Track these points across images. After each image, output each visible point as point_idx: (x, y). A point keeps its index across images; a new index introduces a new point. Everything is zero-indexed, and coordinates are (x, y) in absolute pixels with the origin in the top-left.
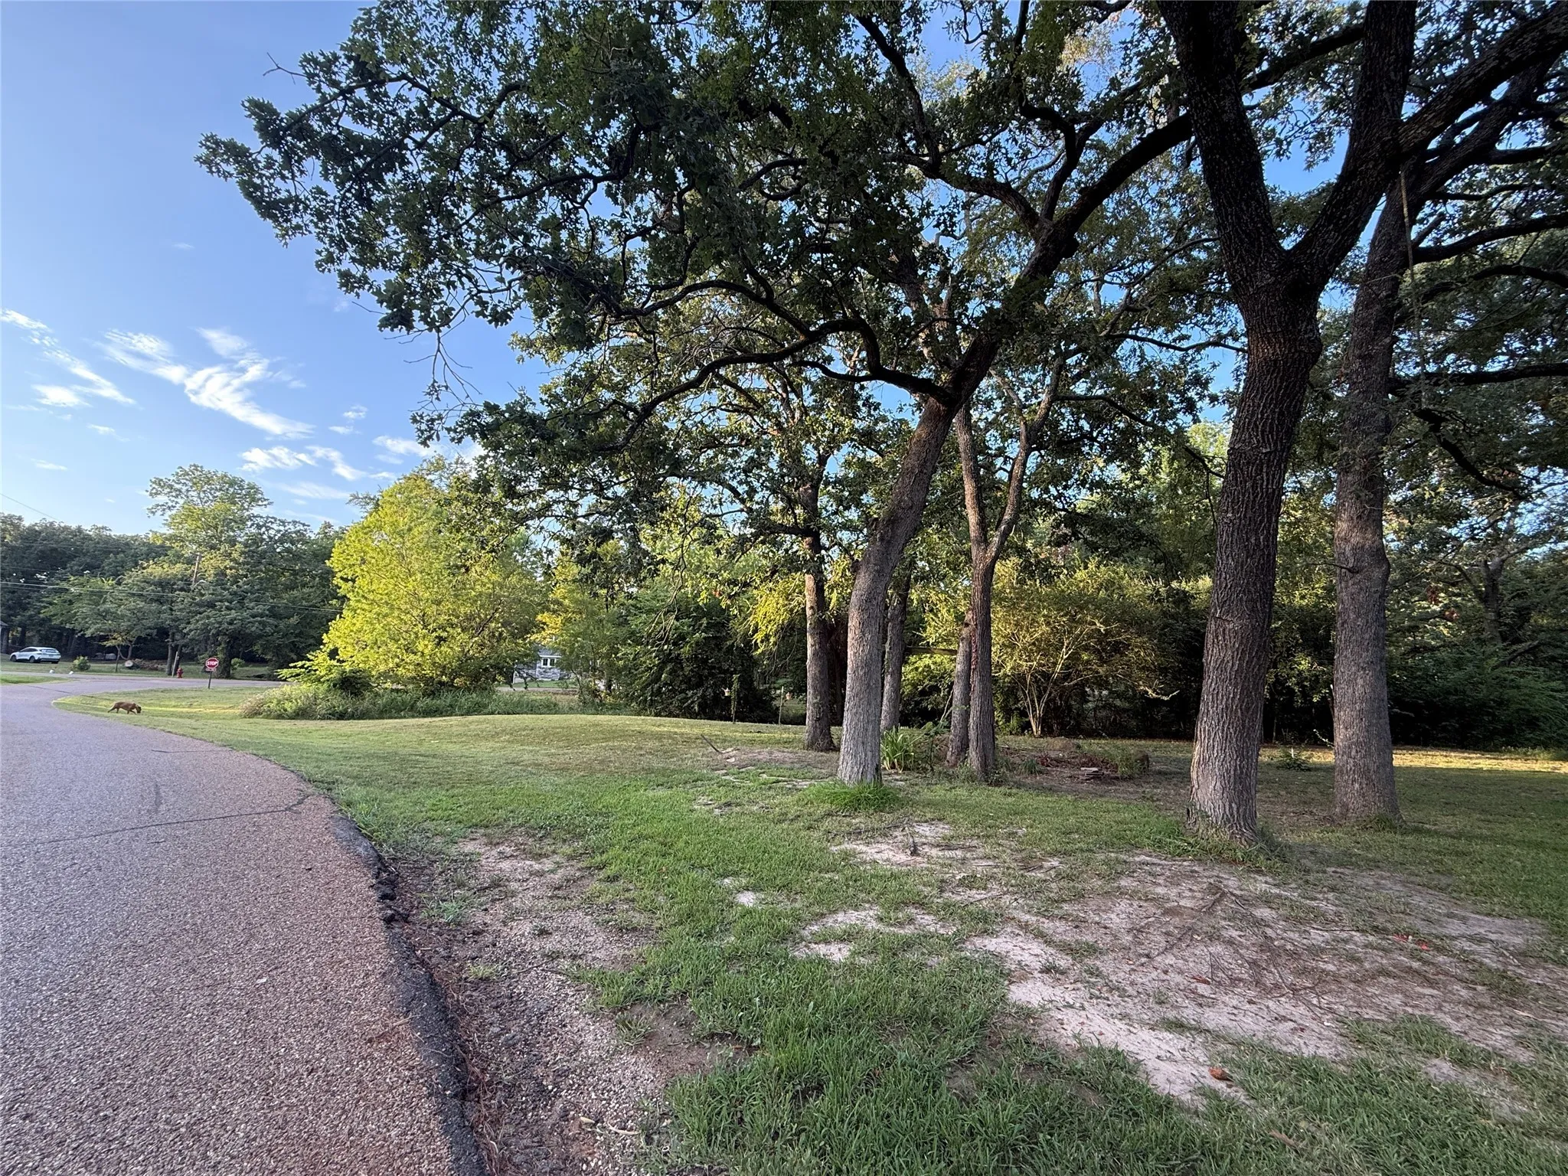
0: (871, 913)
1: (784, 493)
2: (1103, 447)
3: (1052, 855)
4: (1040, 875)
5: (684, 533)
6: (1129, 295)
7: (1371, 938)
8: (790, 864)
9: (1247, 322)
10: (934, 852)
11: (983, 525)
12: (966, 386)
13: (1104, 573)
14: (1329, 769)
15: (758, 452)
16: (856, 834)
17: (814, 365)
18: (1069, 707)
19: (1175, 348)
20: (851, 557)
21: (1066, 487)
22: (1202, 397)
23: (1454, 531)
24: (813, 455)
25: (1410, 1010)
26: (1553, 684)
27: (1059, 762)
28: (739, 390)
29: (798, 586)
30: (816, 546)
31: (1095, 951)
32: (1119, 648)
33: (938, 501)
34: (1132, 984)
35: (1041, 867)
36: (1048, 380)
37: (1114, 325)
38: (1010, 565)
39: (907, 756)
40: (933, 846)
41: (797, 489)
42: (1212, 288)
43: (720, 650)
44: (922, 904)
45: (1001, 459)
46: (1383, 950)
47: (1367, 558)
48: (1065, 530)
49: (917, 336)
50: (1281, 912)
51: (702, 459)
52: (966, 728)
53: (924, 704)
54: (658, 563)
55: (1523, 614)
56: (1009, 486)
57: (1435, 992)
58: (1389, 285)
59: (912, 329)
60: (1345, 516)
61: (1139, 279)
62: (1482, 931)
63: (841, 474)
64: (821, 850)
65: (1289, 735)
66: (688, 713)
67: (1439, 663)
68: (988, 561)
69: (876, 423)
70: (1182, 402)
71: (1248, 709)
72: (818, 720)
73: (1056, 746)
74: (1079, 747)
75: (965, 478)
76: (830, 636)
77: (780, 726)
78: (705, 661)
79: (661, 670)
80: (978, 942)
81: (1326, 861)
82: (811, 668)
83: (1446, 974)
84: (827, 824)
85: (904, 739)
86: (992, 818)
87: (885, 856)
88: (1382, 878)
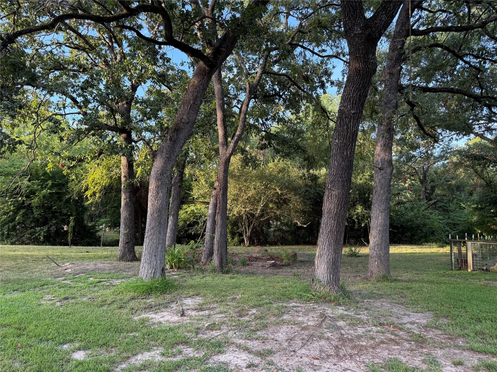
0: (158, 352)
1: (108, 105)
2: (285, 101)
3: (253, 307)
4: (247, 318)
5: (36, 125)
6: (301, 24)
7: (379, 328)
8: (108, 330)
9: (350, 49)
10: (194, 313)
11: (226, 136)
12: (220, 57)
13: (281, 165)
14: (367, 256)
15: (92, 77)
16: (150, 308)
17: (131, 29)
18: (262, 230)
19: (319, 56)
20: (151, 148)
21: (267, 120)
22: (328, 81)
23: (415, 153)
24: (128, 84)
25: (390, 356)
26: (440, 217)
27: (257, 259)
28: (79, 35)
29: (115, 163)
30: (129, 139)
31: (271, 353)
32: (286, 201)
33: (203, 120)
34: (287, 366)
35: (248, 314)
36: (261, 62)
37: (293, 38)
38: (238, 158)
39: (180, 261)
40: (193, 310)
41: (117, 103)
42: (336, 28)
43: (61, 201)
44: (186, 343)
45: (236, 101)
46: (383, 333)
47: (386, 164)
48: (264, 142)
49: (194, 24)
50: (348, 322)
51: (51, 76)
52: (212, 244)
53: (190, 231)
54: (16, 143)
55: (433, 189)
56: (239, 115)
57: (399, 347)
58: (401, 43)
59: (192, 19)
60: (379, 145)
61: (306, 17)
62: (414, 319)
63: (146, 98)
64: (128, 320)
65: (352, 241)
66: (36, 242)
67: (406, 209)
68: (228, 155)
69: (168, 70)
70: (319, 82)
71: (339, 231)
72: (127, 243)
73: (256, 251)
74: (266, 251)
75: (217, 109)
76: (136, 194)
77: (101, 248)
78: (50, 208)
79: (16, 213)
80: (216, 358)
81: (364, 297)
82: (124, 213)
83: (402, 339)
84: (132, 304)
85: (179, 252)
86: (224, 291)
87: (166, 318)
88: (383, 302)
